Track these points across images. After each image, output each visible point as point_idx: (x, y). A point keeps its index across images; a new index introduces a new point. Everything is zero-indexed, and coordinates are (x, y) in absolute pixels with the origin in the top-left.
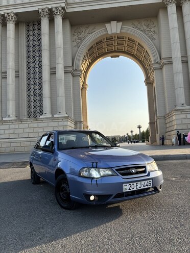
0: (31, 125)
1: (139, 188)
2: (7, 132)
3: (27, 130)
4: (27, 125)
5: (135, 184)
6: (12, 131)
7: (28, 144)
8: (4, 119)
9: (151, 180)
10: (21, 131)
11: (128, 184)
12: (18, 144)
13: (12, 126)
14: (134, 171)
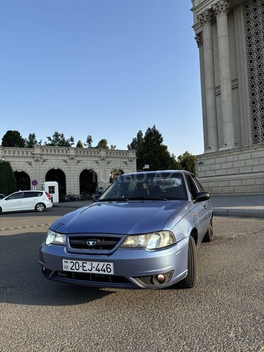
0: (255, 155)
1: (88, 272)
2: (224, 166)
3: (250, 162)
4: (249, 154)
5: (81, 263)
6: (230, 165)
7: (252, 182)
8: (220, 150)
9: (112, 264)
10: (242, 164)
11: (69, 261)
12: (239, 183)
13: (230, 158)
14: (91, 243)
